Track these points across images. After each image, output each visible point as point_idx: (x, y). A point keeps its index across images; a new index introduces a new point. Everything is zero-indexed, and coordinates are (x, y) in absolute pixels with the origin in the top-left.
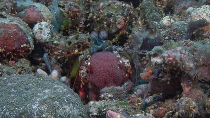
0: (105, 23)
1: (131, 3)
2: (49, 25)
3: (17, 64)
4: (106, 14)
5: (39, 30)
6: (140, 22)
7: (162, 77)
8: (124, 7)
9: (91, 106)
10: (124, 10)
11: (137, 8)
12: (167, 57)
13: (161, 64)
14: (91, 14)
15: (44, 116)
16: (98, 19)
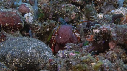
0: (65, 15)
1: (79, 7)
2: (33, 15)
3: (15, 33)
4: (65, 11)
5: (27, 17)
6: (84, 17)
7: (99, 40)
8: (76, 8)
9: (59, 53)
10: (75, 10)
11: (82, 10)
12: (103, 29)
13: (99, 33)
14: (56, 11)
15: (34, 55)
16: (61, 14)
